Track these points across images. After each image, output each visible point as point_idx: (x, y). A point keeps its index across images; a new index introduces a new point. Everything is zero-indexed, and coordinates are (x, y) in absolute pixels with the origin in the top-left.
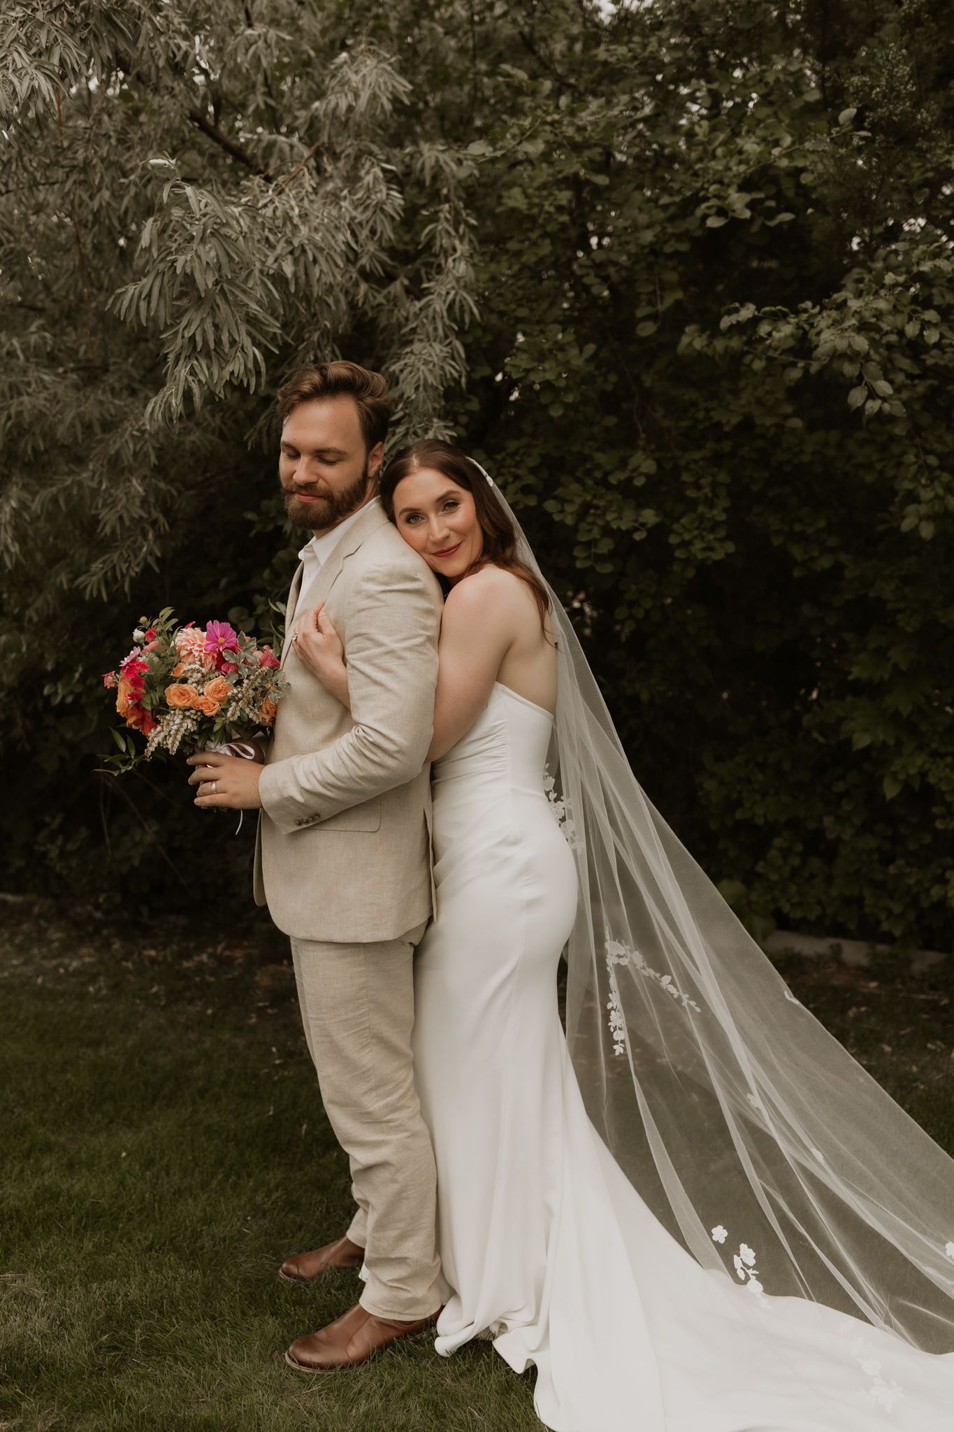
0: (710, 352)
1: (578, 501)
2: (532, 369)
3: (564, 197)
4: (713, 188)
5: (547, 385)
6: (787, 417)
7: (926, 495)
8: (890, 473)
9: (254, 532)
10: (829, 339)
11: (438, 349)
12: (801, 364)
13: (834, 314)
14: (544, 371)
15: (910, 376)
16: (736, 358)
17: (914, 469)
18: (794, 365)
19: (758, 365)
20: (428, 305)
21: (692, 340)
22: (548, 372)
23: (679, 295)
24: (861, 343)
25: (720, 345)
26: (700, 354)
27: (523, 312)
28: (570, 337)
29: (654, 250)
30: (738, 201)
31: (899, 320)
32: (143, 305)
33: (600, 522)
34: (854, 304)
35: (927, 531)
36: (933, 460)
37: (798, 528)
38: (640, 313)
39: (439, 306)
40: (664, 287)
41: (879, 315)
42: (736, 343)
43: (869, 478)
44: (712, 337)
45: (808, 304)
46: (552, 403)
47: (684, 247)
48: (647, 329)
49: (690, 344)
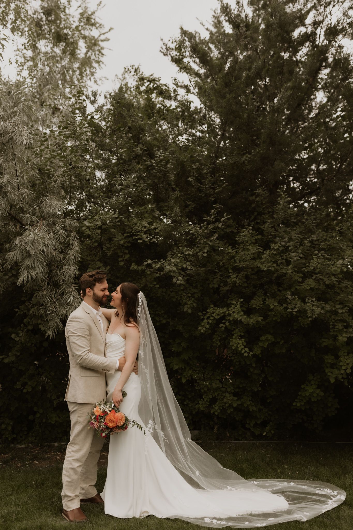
0: (138, 269)
3: (99, 231)
4: (138, 233)
6: (155, 285)
7: (189, 303)
8: (179, 299)
9: (17, 314)
10: (168, 268)
11: (72, 268)
12: (159, 273)
13: (168, 262)
15: (184, 276)
16: (143, 271)
17: (186, 297)
18: (157, 273)
19: (149, 273)
20: (70, 256)
21: (134, 267)
23: (129, 256)
24: (175, 269)
25: (140, 268)
26: (135, 270)
27: (89, 259)
28: (102, 265)
29: (122, 245)
30: (144, 236)
31: (182, 264)
32: (15, 257)
34: (173, 260)
35: (190, 311)
36: (190, 295)
37: (157, 313)
38: (120, 259)
39: (73, 257)
40: (125, 253)
41: (178, 263)
42: (143, 268)
43: (174, 300)
44: (138, 266)
45: (162, 260)
47: (129, 245)
48: (122, 264)
49: (133, 268)
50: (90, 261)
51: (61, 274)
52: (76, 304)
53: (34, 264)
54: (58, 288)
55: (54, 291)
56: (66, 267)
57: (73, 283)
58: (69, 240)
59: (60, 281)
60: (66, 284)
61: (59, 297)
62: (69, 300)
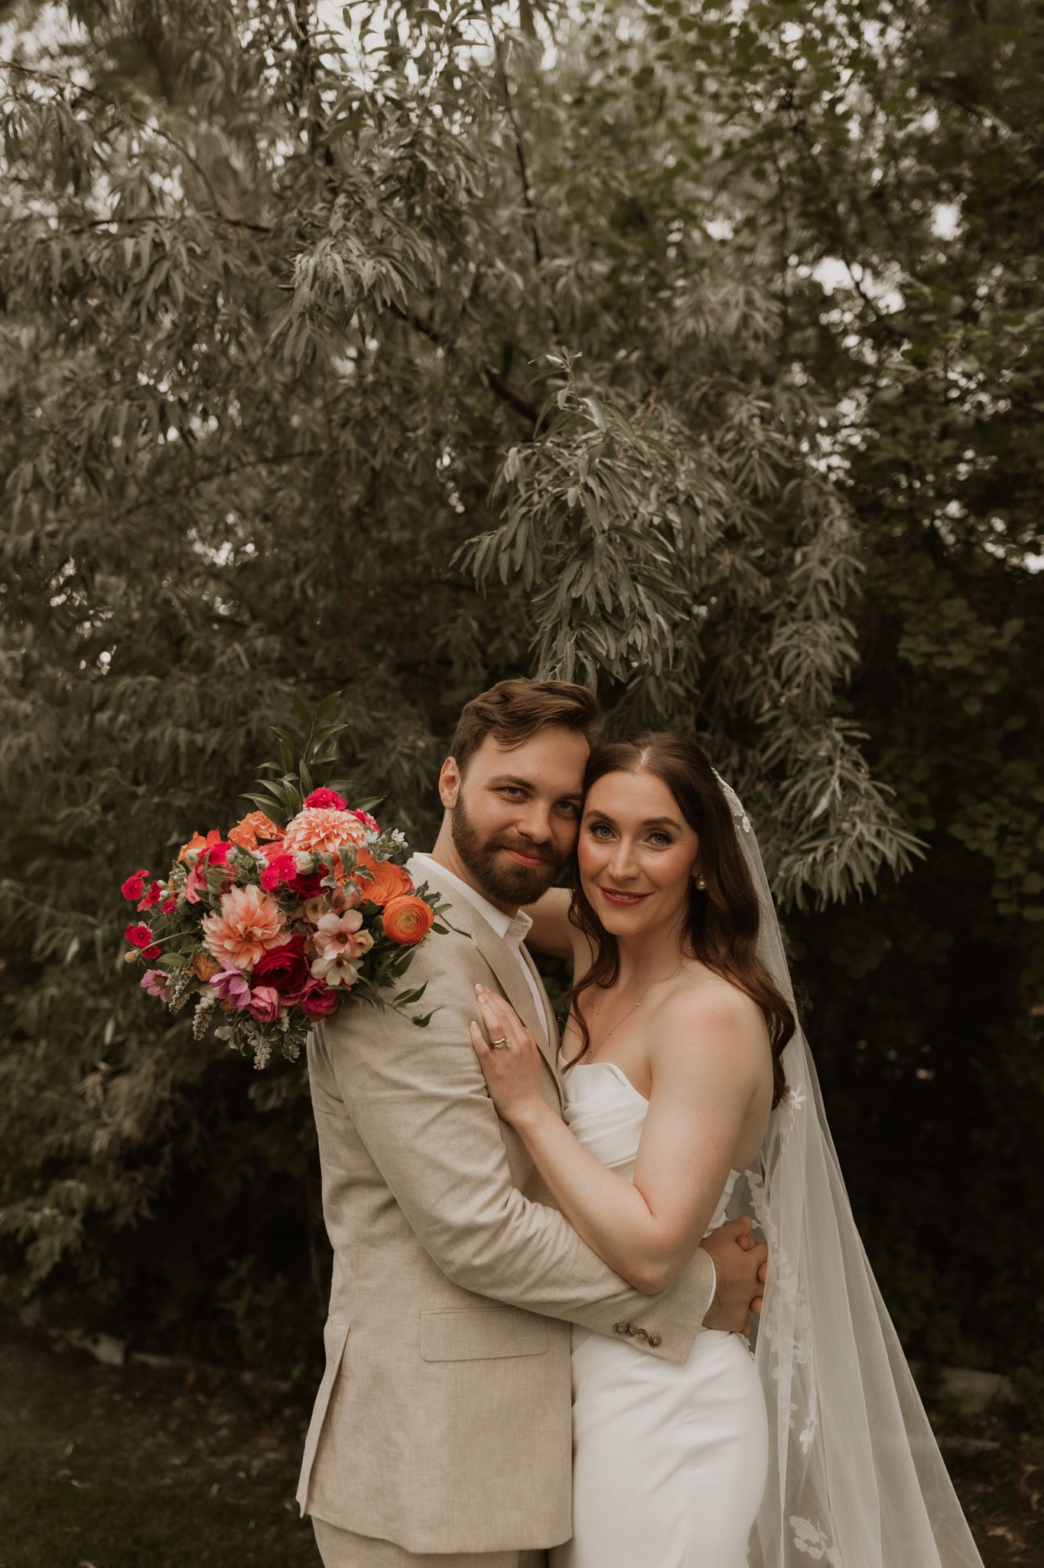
1: (994, 824)
2: (940, 653)
5: (959, 674)
11: (825, 630)
14: (949, 654)
22: (960, 657)
33: (1025, 852)
46: (966, 695)
50: (906, 598)
51: (764, 672)
52: (860, 826)
53: (614, 595)
54: (753, 746)
55: (734, 760)
56: (792, 627)
57: (833, 712)
58: (798, 489)
59: (759, 706)
60: (796, 721)
61: (760, 787)
62: (824, 804)
